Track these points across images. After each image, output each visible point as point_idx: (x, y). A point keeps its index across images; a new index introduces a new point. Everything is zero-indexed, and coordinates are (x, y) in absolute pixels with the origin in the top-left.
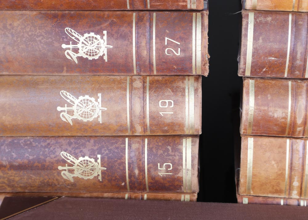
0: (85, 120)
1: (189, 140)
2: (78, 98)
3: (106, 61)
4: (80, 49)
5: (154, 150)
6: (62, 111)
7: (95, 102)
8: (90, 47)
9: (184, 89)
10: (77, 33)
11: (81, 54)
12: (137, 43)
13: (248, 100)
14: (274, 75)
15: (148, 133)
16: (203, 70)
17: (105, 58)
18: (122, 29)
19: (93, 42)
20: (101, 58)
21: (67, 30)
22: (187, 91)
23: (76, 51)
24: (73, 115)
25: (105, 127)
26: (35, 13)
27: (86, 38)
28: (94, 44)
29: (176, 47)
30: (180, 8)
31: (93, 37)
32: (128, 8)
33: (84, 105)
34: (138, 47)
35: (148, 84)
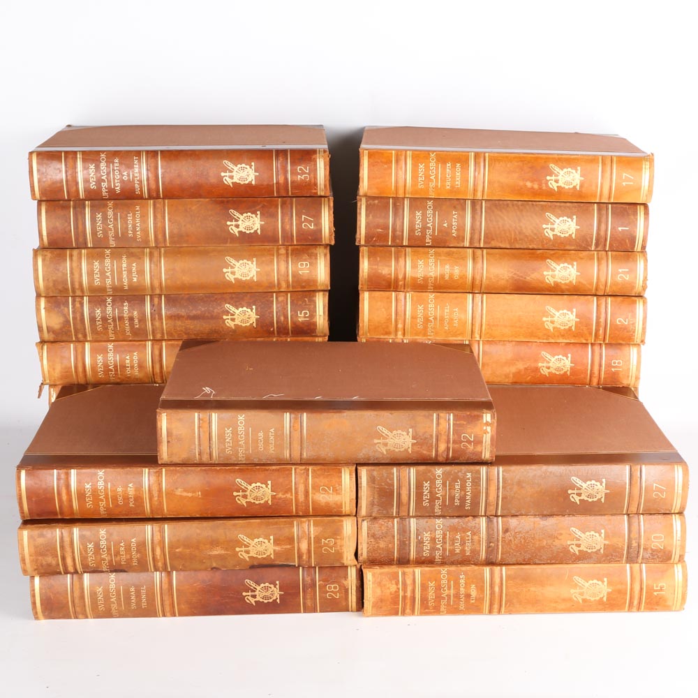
0: (244, 279)
1: (321, 293)
3: (259, 234)
4: (241, 225)
5: (295, 301)
6: (226, 272)
7: (251, 264)
8: (247, 224)
9: (317, 254)
10: (238, 214)
11: (241, 229)
12: (282, 220)
13: (363, 262)
14: (381, 244)
15: (291, 289)
16: (330, 240)
17: (259, 232)
18: (271, 210)
19: (250, 220)
20: (256, 231)
21: (231, 211)
22: (318, 255)
23: (237, 226)
24: (235, 275)
25: (258, 284)
26: (207, 200)
27: (245, 217)
29: (310, 222)
30: (312, 195)
31: (250, 216)
32: (275, 195)
33: (243, 267)
34: (282, 223)
35: (290, 252)
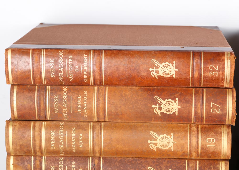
0: (164, 149)
1: (223, 163)
2: (160, 136)
3: (177, 115)
4: (163, 108)
5: (203, 167)
6: (150, 143)
7: (169, 138)
8: (168, 107)
9: (221, 132)
10: (161, 99)
11: (163, 111)
12: (195, 105)
15: (199, 158)
16: (232, 122)
17: (177, 113)
18: (187, 97)
19: (170, 104)
20: (174, 113)
21: (155, 97)
22: (223, 133)
23: (160, 109)
24: (157, 145)
25: (175, 153)
26: (138, 88)
27: (166, 102)
28: (170, 105)
29: (217, 108)
30: (220, 87)
31: (170, 102)
32: (190, 86)
33: (163, 140)
34: (195, 108)
35: (200, 129)
